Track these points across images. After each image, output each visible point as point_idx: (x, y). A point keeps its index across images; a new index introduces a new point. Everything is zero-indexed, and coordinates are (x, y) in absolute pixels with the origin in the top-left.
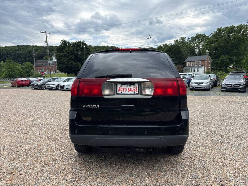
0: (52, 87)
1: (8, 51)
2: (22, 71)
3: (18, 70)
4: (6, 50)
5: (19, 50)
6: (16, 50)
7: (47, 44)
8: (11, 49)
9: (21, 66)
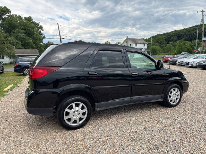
0: (181, 63)
1: (185, 32)
2: (190, 48)
3: (186, 47)
4: (183, 32)
5: (194, 30)
6: (192, 31)
7: (203, 22)
8: (187, 30)
9: (190, 43)
